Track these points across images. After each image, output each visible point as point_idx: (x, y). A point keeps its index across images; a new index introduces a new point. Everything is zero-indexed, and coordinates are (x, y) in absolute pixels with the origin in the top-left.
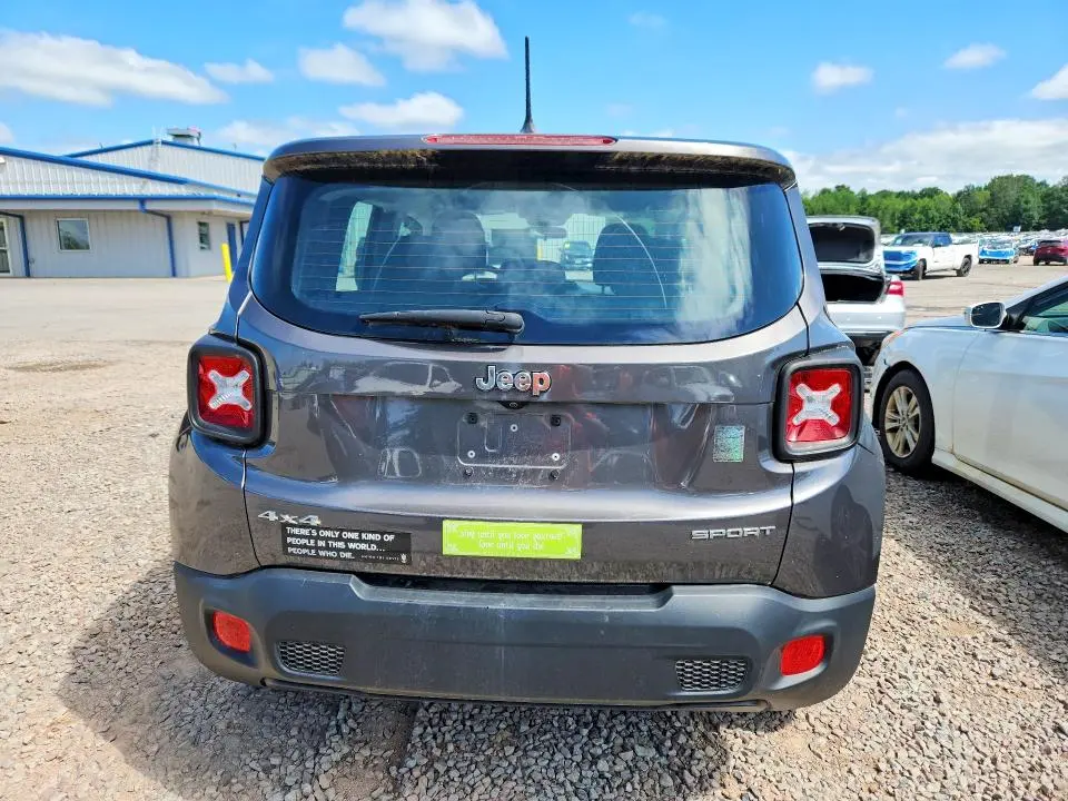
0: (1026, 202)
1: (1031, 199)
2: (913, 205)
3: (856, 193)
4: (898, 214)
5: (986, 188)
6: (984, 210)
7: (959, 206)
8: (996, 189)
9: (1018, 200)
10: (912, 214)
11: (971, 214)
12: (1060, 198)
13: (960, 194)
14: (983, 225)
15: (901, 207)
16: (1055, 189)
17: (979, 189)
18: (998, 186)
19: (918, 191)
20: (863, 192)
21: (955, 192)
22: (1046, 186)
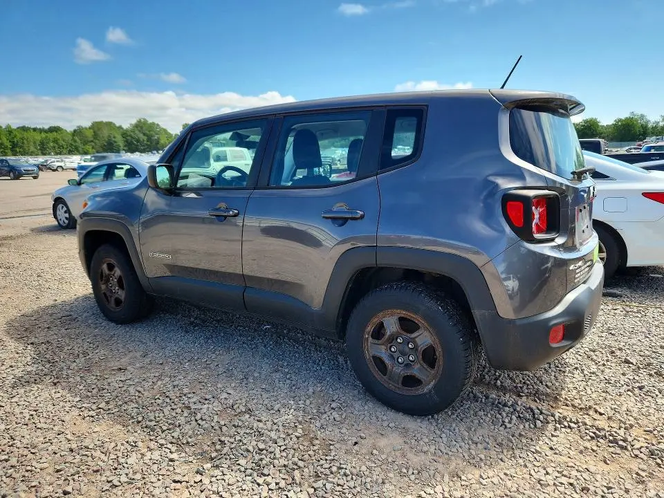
0: (114, 137)
1: (116, 135)
2: (46, 137)
3: (4, 127)
4: (38, 143)
5: (90, 128)
6: (92, 141)
7: (76, 138)
8: (96, 129)
9: (110, 136)
10: (48, 143)
11: (85, 143)
12: (130, 136)
13: (75, 131)
14: (94, 150)
15: (40, 138)
16: (127, 130)
17: (86, 128)
18: (97, 127)
19: (46, 127)
20: (8, 126)
21: (72, 130)
22: (122, 128)
